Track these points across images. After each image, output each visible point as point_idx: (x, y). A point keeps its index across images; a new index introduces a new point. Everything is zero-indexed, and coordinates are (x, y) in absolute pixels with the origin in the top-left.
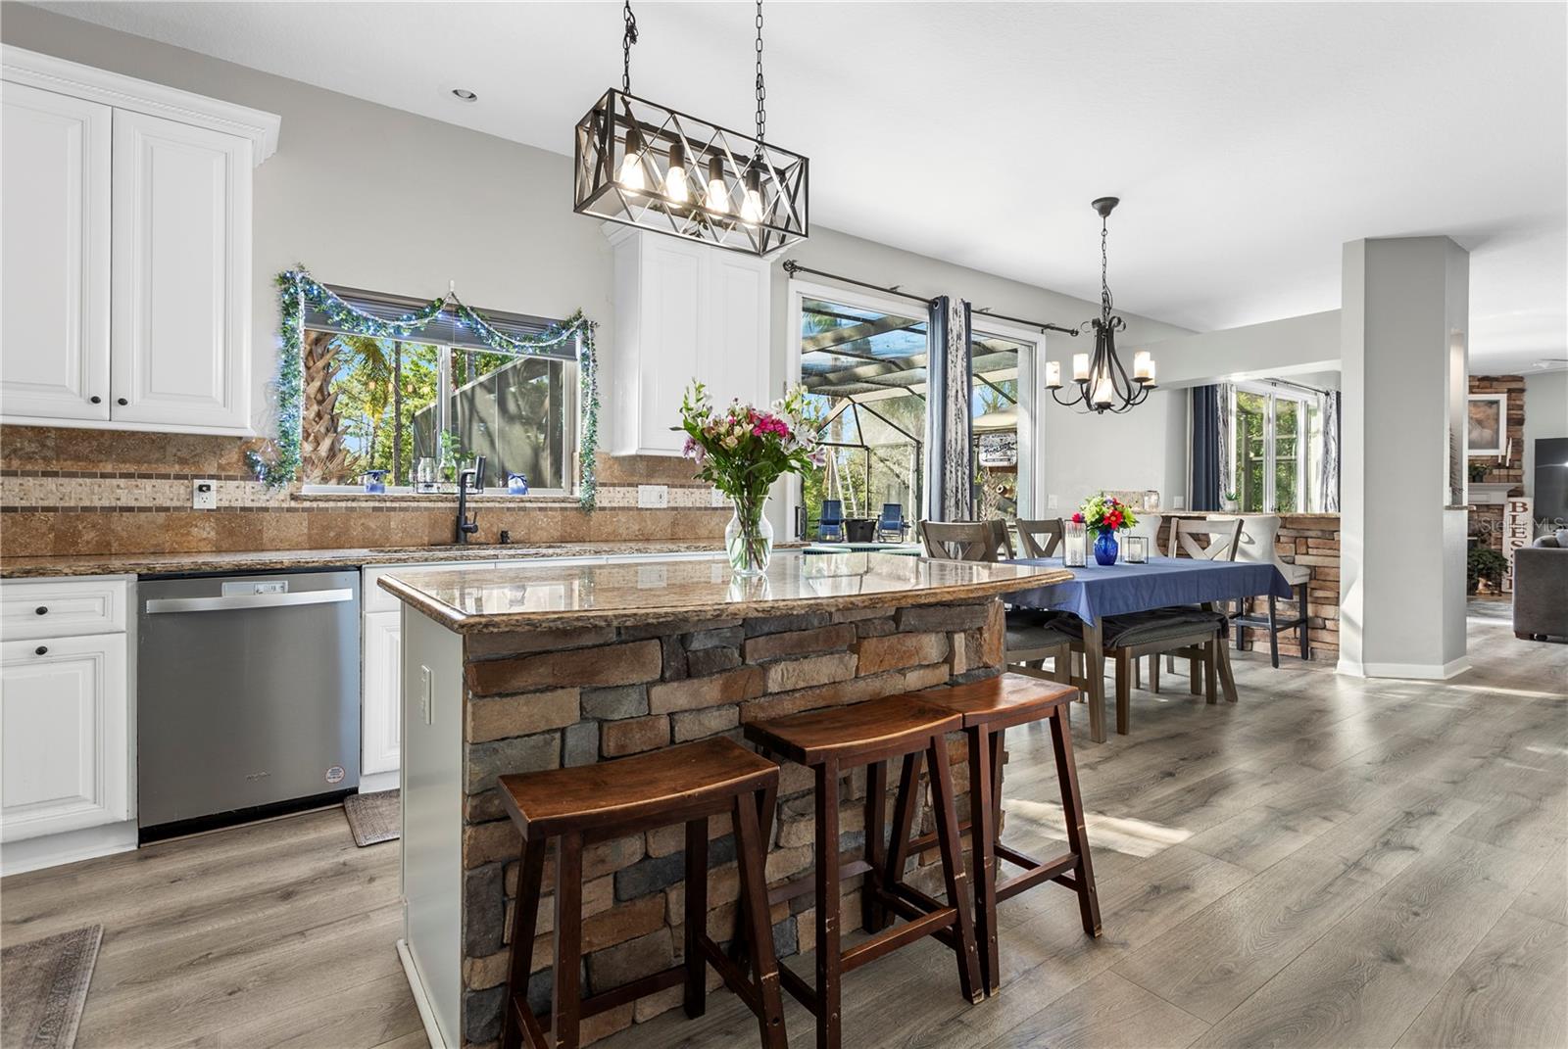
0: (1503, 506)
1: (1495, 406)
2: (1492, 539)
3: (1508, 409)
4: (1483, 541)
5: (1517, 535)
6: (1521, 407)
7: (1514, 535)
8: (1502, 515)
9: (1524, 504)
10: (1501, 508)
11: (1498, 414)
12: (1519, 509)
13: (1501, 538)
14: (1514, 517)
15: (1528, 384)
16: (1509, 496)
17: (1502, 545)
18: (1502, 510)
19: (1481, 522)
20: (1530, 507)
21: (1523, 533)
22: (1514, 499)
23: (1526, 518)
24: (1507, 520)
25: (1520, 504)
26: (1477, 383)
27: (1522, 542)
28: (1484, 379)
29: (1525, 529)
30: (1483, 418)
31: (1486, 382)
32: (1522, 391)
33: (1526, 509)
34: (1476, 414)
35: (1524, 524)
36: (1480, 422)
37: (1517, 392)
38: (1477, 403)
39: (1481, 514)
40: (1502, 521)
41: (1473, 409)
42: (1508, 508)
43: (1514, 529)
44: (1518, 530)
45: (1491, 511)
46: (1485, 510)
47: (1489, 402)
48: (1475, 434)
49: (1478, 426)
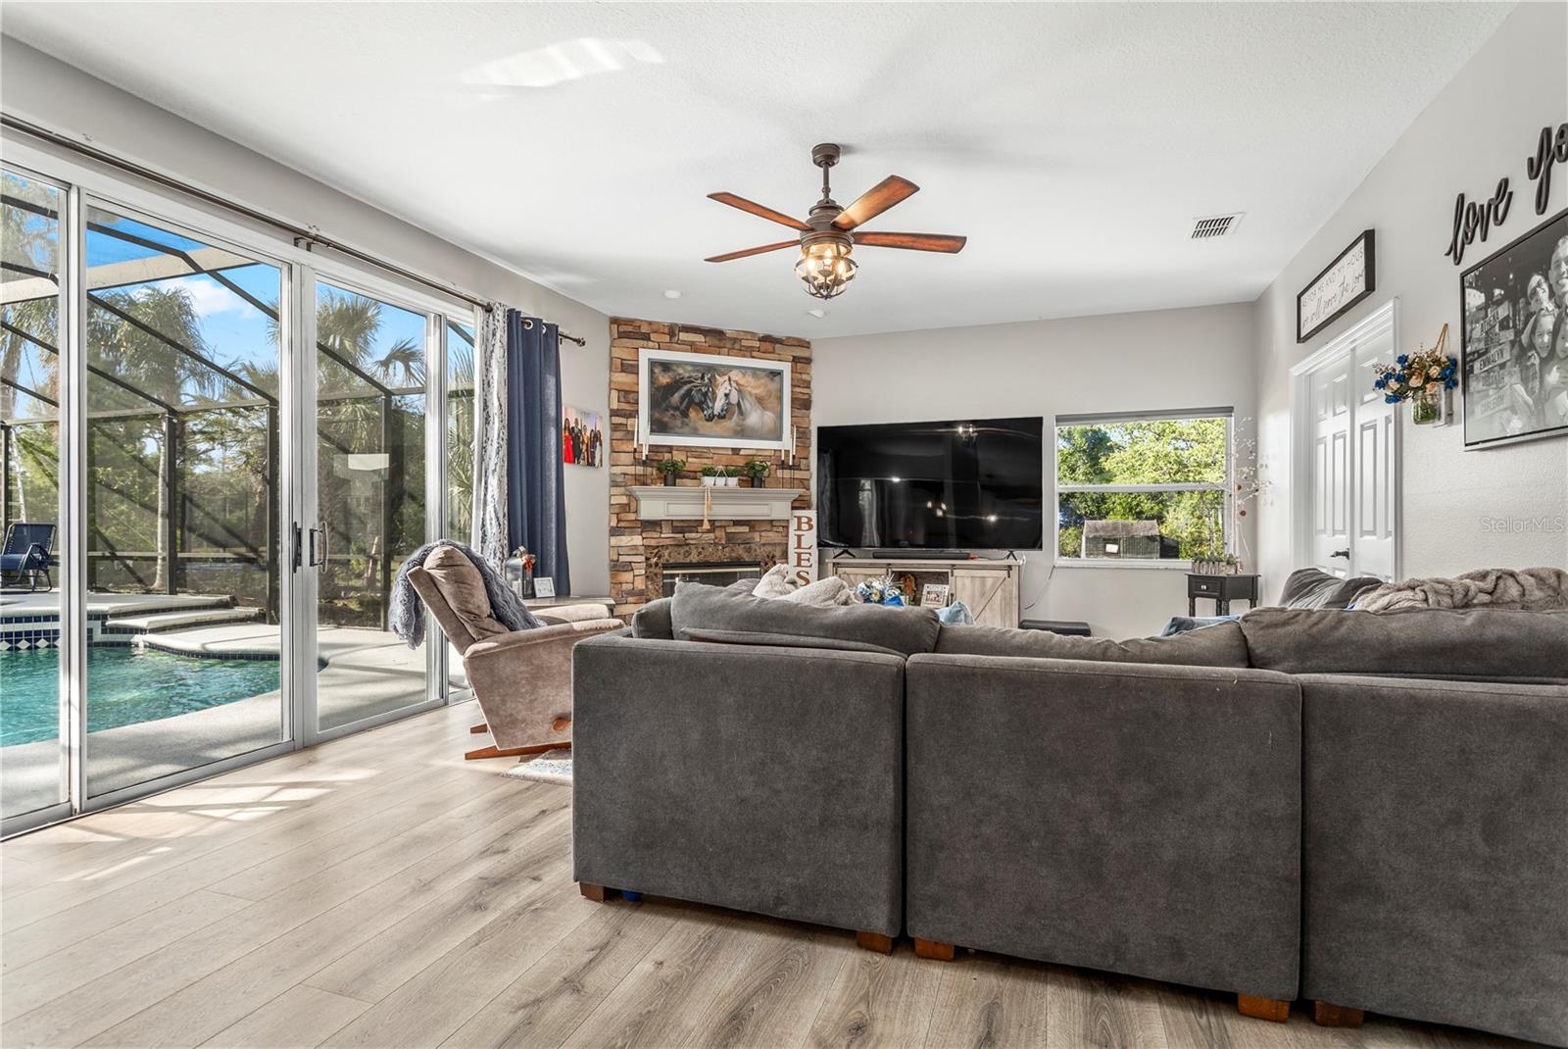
0: (788, 521)
1: (777, 378)
3: (793, 386)
5: (803, 563)
6: (808, 384)
7: (799, 565)
8: (787, 536)
9: (808, 520)
10: (785, 525)
11: (781, 390)
12: (803, 527)
15: (816, 353)
16: (793, 508)
18: (787, 527)
19: (764, 545)
20: (814, 523)
21: (808, 560)
22: (798, 513)
23: (810, 538)
24: (792, 542)
25: (804, 520)
26: (757, 344)
27: (807, 573)
28: (766, 339)
29: (810, 554)
30: (764, 394)
31: (770, 343)
32: (808, 361)
33: (811, 527)
34: (755, 388)
35: (810, 548)
36: (760, 401)
37: (802, 362)
38: (758, 372)
39: (763, 534)
40: (787, 544)
41: (753, 381)
42: (793, 526)
43: (799, 555)
44: (803, 556)
45: (775, 529)
46: (769, 528)
47: (772, 373)
48: (755, 417)
49: (757, 405)
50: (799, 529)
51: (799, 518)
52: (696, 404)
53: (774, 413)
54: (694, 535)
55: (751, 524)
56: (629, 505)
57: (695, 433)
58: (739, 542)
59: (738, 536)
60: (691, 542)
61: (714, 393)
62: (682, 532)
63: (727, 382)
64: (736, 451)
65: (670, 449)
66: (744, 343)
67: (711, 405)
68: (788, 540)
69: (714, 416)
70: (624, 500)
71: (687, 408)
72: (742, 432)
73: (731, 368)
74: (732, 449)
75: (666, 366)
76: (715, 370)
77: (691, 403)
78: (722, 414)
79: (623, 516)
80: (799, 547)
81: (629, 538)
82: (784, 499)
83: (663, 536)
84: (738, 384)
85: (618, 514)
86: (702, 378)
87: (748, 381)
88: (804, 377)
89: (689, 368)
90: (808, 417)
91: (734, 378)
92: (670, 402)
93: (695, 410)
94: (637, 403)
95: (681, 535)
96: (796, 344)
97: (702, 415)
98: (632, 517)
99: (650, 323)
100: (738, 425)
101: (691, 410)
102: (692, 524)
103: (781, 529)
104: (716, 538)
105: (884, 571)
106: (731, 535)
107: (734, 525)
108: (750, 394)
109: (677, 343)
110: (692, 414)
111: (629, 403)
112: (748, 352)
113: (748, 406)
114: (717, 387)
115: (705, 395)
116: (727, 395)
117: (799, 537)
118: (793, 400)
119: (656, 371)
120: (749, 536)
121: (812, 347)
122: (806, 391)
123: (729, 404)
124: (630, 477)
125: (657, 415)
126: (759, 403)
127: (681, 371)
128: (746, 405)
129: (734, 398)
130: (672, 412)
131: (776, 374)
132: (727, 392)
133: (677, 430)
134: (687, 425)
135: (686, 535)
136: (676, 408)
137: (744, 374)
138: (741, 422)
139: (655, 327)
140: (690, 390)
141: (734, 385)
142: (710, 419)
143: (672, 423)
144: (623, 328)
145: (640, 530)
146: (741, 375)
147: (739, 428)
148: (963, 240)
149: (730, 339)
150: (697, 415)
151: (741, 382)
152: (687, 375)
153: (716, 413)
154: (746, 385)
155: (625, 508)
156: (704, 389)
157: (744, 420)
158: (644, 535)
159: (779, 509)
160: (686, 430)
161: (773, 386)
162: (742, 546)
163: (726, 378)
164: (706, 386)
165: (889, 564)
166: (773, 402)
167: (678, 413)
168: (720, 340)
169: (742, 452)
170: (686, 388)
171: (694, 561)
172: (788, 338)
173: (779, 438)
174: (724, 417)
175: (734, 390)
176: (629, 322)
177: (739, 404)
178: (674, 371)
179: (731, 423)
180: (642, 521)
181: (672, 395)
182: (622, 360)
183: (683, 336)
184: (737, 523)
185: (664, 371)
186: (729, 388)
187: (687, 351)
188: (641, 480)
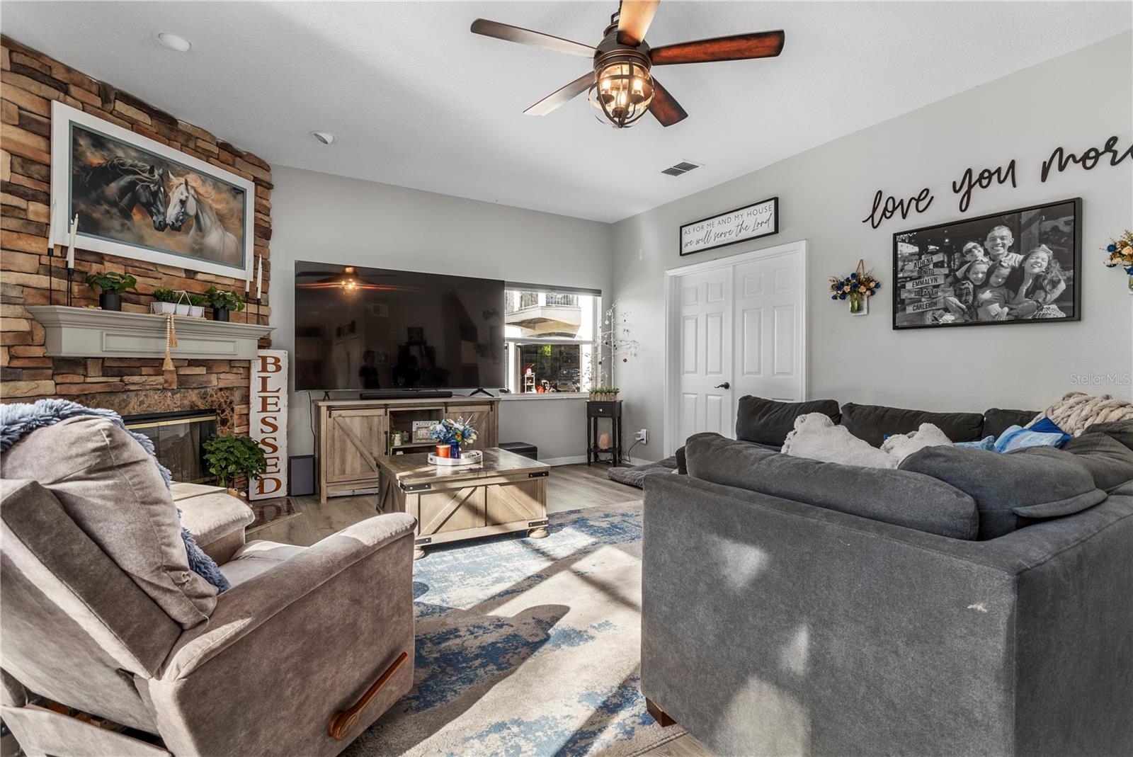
0: (250, 361)
1: (240, 197)
2: (236, 417)
3: (255, 210)
4: (224, 422)
5: (269, 408)
6: (268, 212)
7: (264, 410)
8: (248, 378)
9: (277, 360)
10: (247, 366)
11: (244, 211)
12: (271, 368)
13: (248, 414)
14: (264, 380)
15: (276, 180)
16: (258, 347)
17: (248, 424)
18: (249, 369)
19: (221, 389)
20: (284, 363)
21: (276, 404)
22: (263, 353)
23: (279, 381)
24: (256, 385)
25: (270, 360)
26: (216, 150)
27: (275, 418)
28: (225, 147)
29: (278, 397)
30: (226, 211)
31: (228, 154)
32: (269, 186)
33: (279, 368)
34: (216, 201)
35: (278, 391)
36: (221, 218)
37: (264, 186)
38: (219, 184)
39: (222, 376)
40: (248, 388)
41: (213, 192)
42: (256, 367)
43: (264, 399)
44: (269, 401)
45: (235, 370)
46: (227, 369)
47: (234, 189)
48: (215, 237)
49: (219, 223)
50: (264, 369)
51: (264, 359)
52: (143, 204)
53: (236, 236)
54: (136, 379)
55: (207, 364)
56: (30, 333)
57: (140, 242)
58: (194, 385)
59: (193, 379)
60: (132, 388)
61: (166, 195)
62: (120, 374)
63: (184, 186)
64: (191, 274)
65: (100, 258)
66: (200, 143)
67: (162, 210)
68: (249, 383)
69: (166, 225)
70: (24, 326)
71: (131, 206)
72: (199, 252)
73: (189, 170)
74: (187, 271)
75: (99, 141)
76: (168, 166)
77: (135, 201)
78: (177, 225)
79: (20, 350)
80: (264, 389)
81: (33, 384)
82: (250, 336)
83: (89, 380)
84: (195, 191)
85: (9, 347)
86: (151, 171)
87: (207, 190)
88: (264, 202)
89: (134, 154)
91: (192, 183)
92: (103, 192)
93: (140, 211)
94: (47, 180)
95: (117, 379)
96: (257, 163)
97: (149, 220)
98: (37, 352)
99: (69, 70)
100: (195, 242)
101: (134, 210)
102: (132, 364)
103: (241, 371)
104: (166, 381)
105: (382, 412)
106: (184, 378)
107: (189, 365)
108: (211, 208)
109: (111, 113)
110: (137, 216)
111: (29, 177)
112: (206, 156)
113: (208, 222)
114: (170, 188)
115: (155, 195)
116: (183, 203)
118: (256, 226)
119: (82, 142)
120: (205, 379)
121: (272, 172)
122: (266, 218)
123: (185, 213)
124: (33, 291)
125: (82, 206)
126: (220, 220)
127: (120, 153)
128: (206, 220)
129: (192, 208)
130: (106, 207)
131: (239, 192)
132: (183, 198)
133: (114, 234)
134: (128, 229)
135: (126, 379)
136: (113, 204)
137: (204, 182)
138: (199, 240)
139: (77, 79)
140: (132, 185)
141: (192, 192)
142: (161, 227)
143: (106, 222)
144: (18, 58)
145: (50, 372)
146: (199, 182)
147: (197, 247)
148: (682, 115)
149: (184, 133)
150: (144, 219)
151: (201, 190)
152: (130, 161)
153: (168, 221)
154: (206, 195)
155: (24, 338)
156: (153, 188)
157: (203, 237)
158: (59, 379)
159: (243, 348)
160: (127, 235)
161: (235, 204)
162: (197, 391)
163: (182, 180)
164: (156, 183)
165: (387, 405)
166: (235, 223)
167: (115, 210)
168: (172, 130)
169: (200, 277)
170: (128, 178)
171: (134, 413)
172: (249, 154)
173: (241, 265)
174: (178, 229)
175: (191, 199)
176: (28, 52)
177: (197, 216)
178: (109, 150)
179: (188, 238)
180: (53, 359)
181: (108, 184)
182: (20, 108)
183: (120, 106)
184: (193, 363)
185: (94, 146)
186: (186, 194)
187: (126, 128)
188: (50, 297)
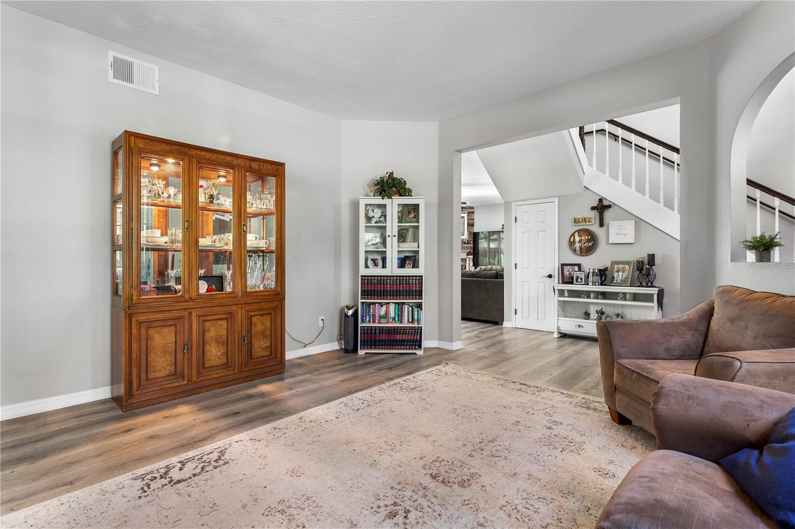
50: (469, 261)
51: (469, 258)
53: (462, 228)
68: (466, 264)
80: (469, 266)
82: (465, 253)
88: (472, 217)
90: (473, 228)
96: (470, 208)
103: (464, 261)
117: (469, 263)
118: (468, 224)
122: (472, 221)
131: (462, 217)
159: (463, 256)
161: (462, 221)
166: (462, 225)
172: (467, 207)
173: (463, 235)
